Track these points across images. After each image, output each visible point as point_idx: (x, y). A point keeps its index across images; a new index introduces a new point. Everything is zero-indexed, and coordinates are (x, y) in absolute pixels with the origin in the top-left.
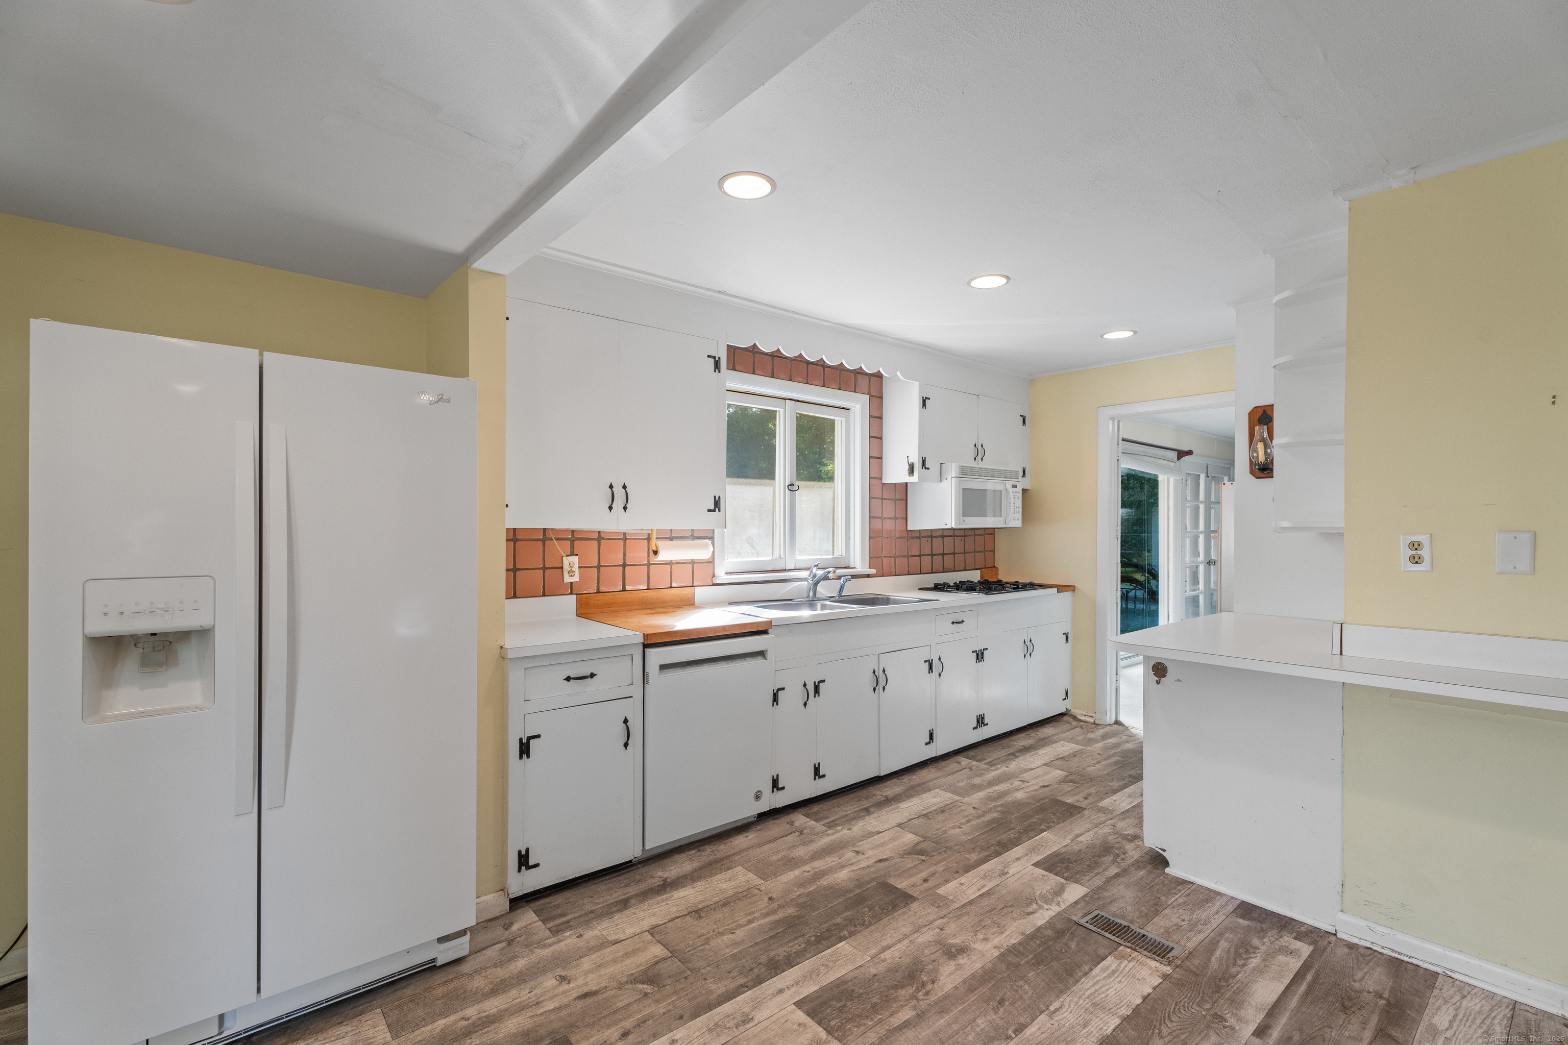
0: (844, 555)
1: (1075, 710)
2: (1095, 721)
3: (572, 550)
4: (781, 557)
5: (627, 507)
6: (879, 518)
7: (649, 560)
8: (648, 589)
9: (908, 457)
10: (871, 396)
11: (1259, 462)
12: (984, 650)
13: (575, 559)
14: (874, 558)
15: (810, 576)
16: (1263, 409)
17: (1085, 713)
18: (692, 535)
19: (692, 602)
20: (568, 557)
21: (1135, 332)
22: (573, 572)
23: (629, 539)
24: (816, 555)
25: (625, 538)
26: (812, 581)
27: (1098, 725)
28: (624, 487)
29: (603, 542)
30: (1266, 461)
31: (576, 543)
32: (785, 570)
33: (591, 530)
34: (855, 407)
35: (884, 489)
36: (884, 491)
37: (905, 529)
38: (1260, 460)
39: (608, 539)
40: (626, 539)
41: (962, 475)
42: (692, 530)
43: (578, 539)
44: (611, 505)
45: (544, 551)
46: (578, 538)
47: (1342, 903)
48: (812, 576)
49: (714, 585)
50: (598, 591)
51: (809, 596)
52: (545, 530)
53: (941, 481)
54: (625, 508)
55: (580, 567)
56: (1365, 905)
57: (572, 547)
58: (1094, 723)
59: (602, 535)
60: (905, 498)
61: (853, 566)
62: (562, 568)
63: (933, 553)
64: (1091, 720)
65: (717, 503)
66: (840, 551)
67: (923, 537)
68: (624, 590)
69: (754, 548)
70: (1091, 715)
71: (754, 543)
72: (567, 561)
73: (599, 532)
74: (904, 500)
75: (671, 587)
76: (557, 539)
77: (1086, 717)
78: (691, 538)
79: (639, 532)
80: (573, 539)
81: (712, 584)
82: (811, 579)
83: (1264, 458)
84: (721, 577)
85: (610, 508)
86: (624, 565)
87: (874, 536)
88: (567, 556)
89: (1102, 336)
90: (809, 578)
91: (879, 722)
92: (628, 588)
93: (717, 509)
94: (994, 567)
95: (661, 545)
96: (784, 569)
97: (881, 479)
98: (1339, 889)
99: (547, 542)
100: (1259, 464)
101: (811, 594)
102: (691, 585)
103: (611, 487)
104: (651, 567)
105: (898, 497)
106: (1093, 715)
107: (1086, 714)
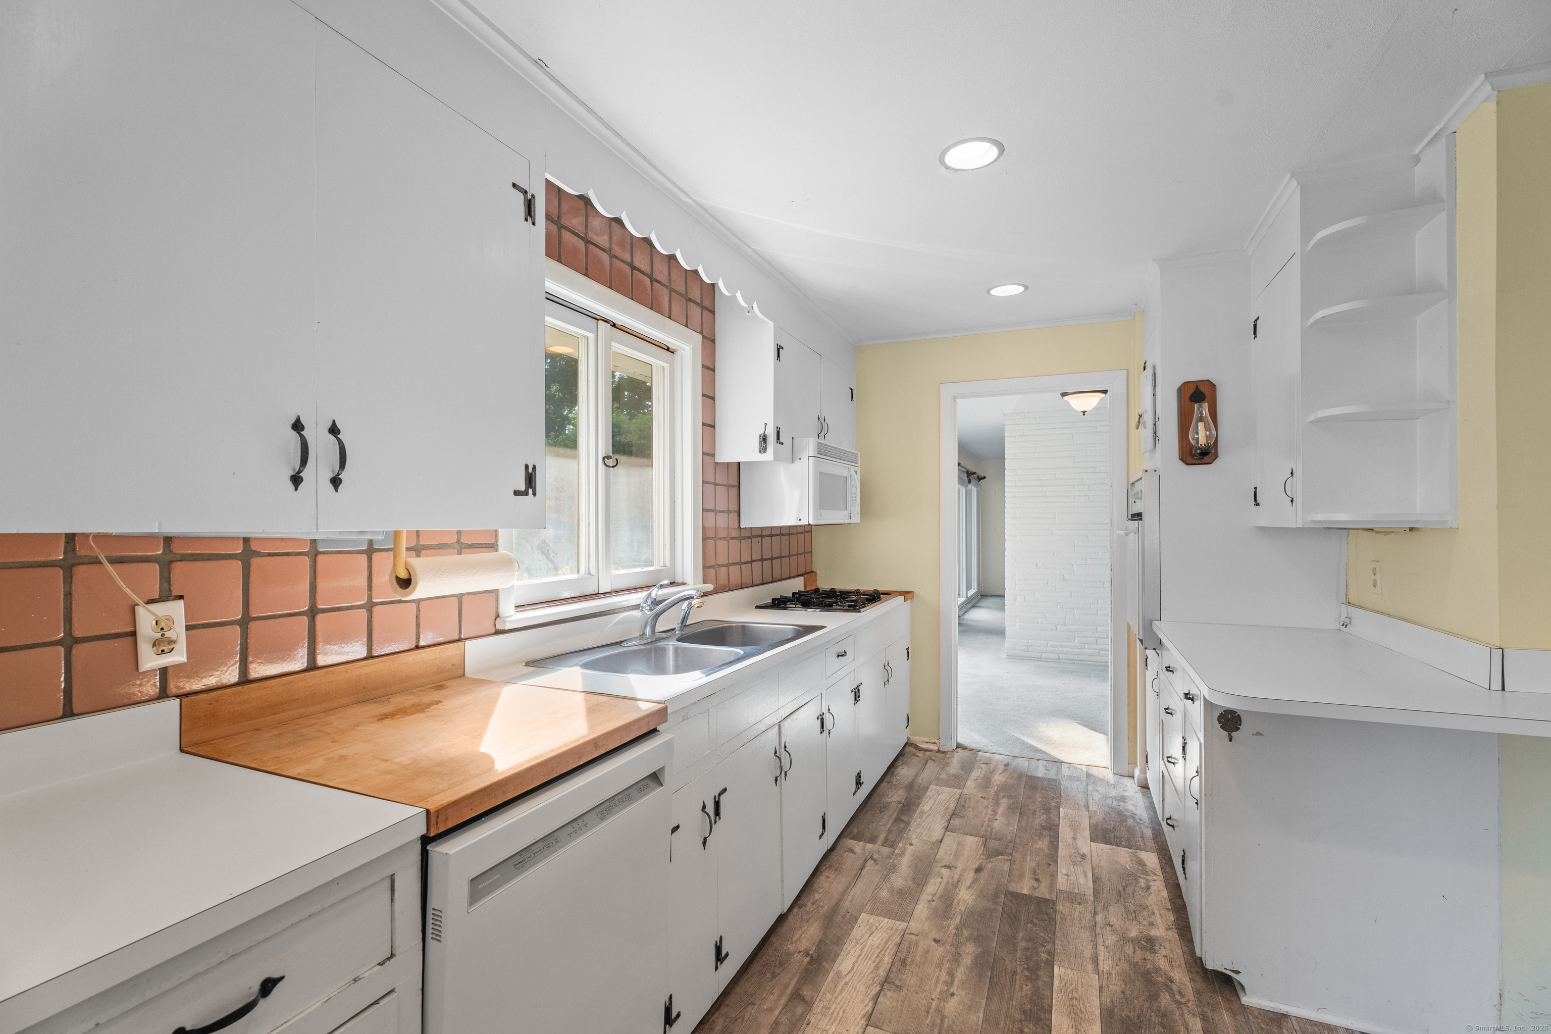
0: (668, 564)
1: (914, 737)
2: (939, 748)
3: (166, 586)
4: (592, 573)
5: (341, 480)
6: (712, 511)
7: (370, 597)
8: (370, 657)
9: (766, 424)
10: (704, 337)
11: (1199, 445)
12: (858, 687)
13: (176, 610)
14: (708, 568)
15: (646, 602)
16: (1195, 384)
17: (926, 740)
18: (458, 541)
19: (460, 672)
20: (152, 607)
21: (1026, 288)
22: (171, 642)
23: (323, 553)
24: (635, 566)
25: (314, 551)
26: (651, 610)
27: (944, 752)
28: (334, 430)
29: (256, 562)
30: (1206, 445)
31: (178, 567)
32: (596, 595)
33: (223, 535)
34: (683, 349)
35: (717, 469)
36: (717, 475)
37: (737, 526)
38: (1200, 443)
39: (270, 555)
40: (317, 553)
41: (818, 454)
42: (459, 533)
43: (184, 558)
44: (299, 472)
45: (68, 595)
46: (183, 555)
47: (1500, 1019)
48: (649, 603)
49: (498, 632)
50: (243, 679)
51: (644, 634)
52: (71, 538)
53: (793, 462)
54: (336, 482)
55: (188, 628)
56: (1531, 1018)
57: (166, 578)
58: (939, 751)
59: (254, 546)
60: (736, 484)
61: (680, 581)
62: (134, 634)
63: (764, 558)
64: (935, 748)
65: (530, 479)
66: (661, 559)
67: (754, 537)
68: (312, 666)
69: (552, 561)
70: (934, 741)
71: (550, 551)
72: (146, 618)
73: (246, 540)
74: (736, 486)
75: (418, 647)
76: (113, 561)
77: (929, 744)
78: (457, 546)
79: (354, 537)
80: (169, 557)
81: (493, 631)
82: (648, 608)
83: (1205, 441)
84: (512, 617)
85: (296, 480)
86: (313, 612)
87: (707, 537)
88: (152, 601)
89: (988, 292)
90: (645, 605)
91: (782, 829)
92: (321, 660)
93: (530, 491)
94: (812, 572)
95: (418, 564)
96: (596, 592)
97: (713, 456)
98: (1496, 1001)
99: (81, 572)
100: (1199, 448)
101: (648, 631)
102: (457, 637)
103: (298, 426)
104: (376, 609)
105: (731, 483)
106: (937, 741)
107: (928, 741)
